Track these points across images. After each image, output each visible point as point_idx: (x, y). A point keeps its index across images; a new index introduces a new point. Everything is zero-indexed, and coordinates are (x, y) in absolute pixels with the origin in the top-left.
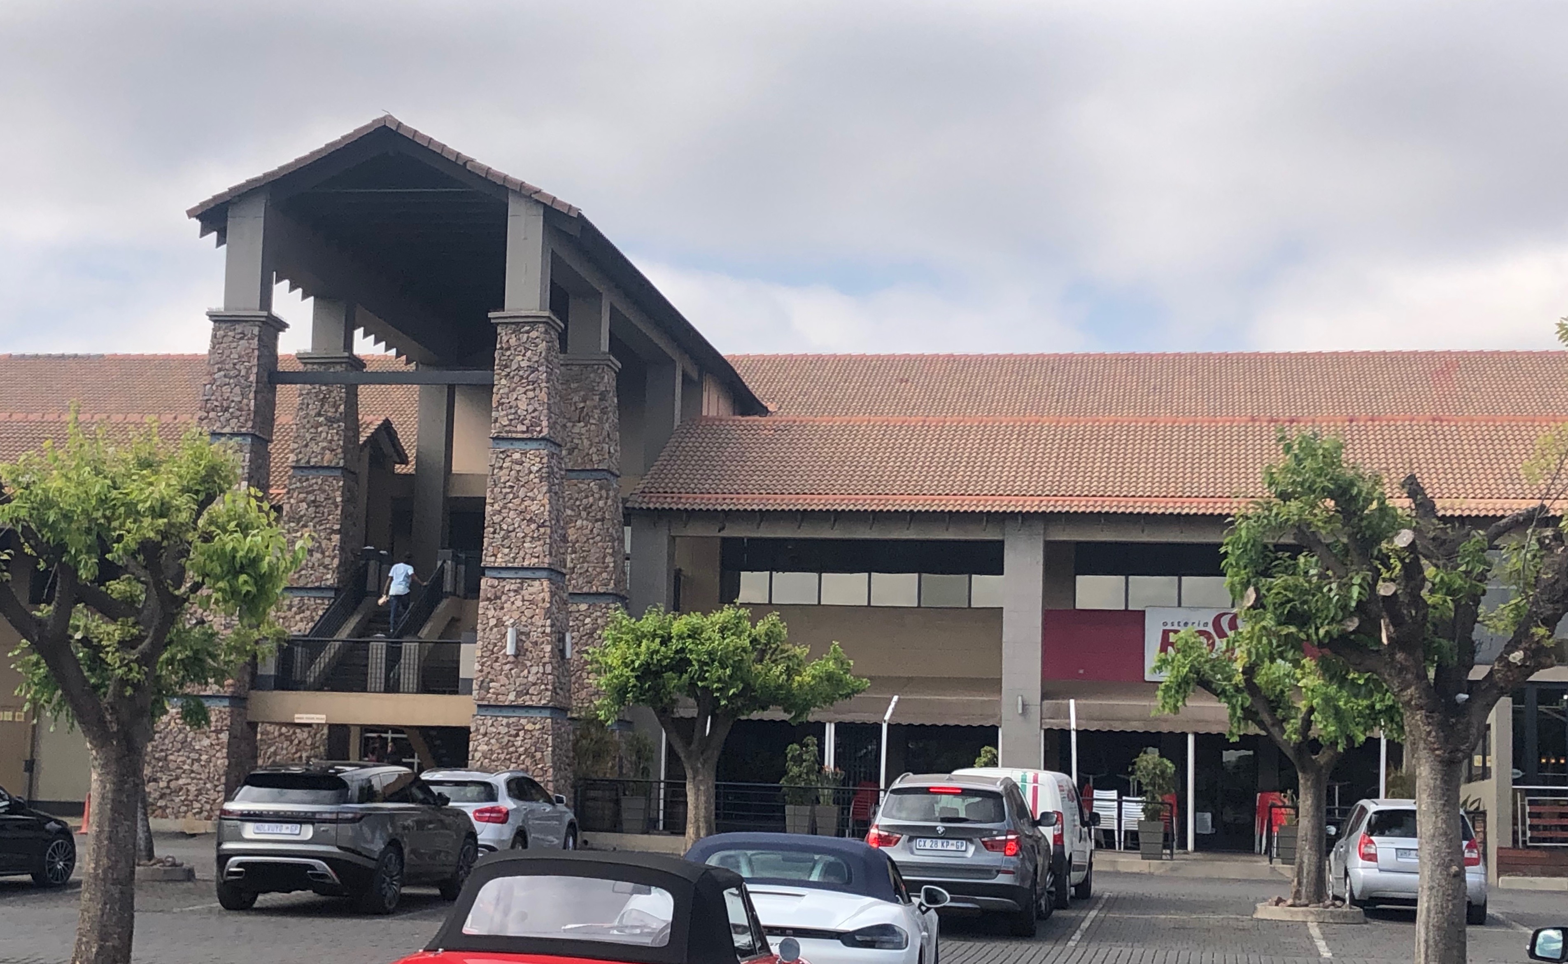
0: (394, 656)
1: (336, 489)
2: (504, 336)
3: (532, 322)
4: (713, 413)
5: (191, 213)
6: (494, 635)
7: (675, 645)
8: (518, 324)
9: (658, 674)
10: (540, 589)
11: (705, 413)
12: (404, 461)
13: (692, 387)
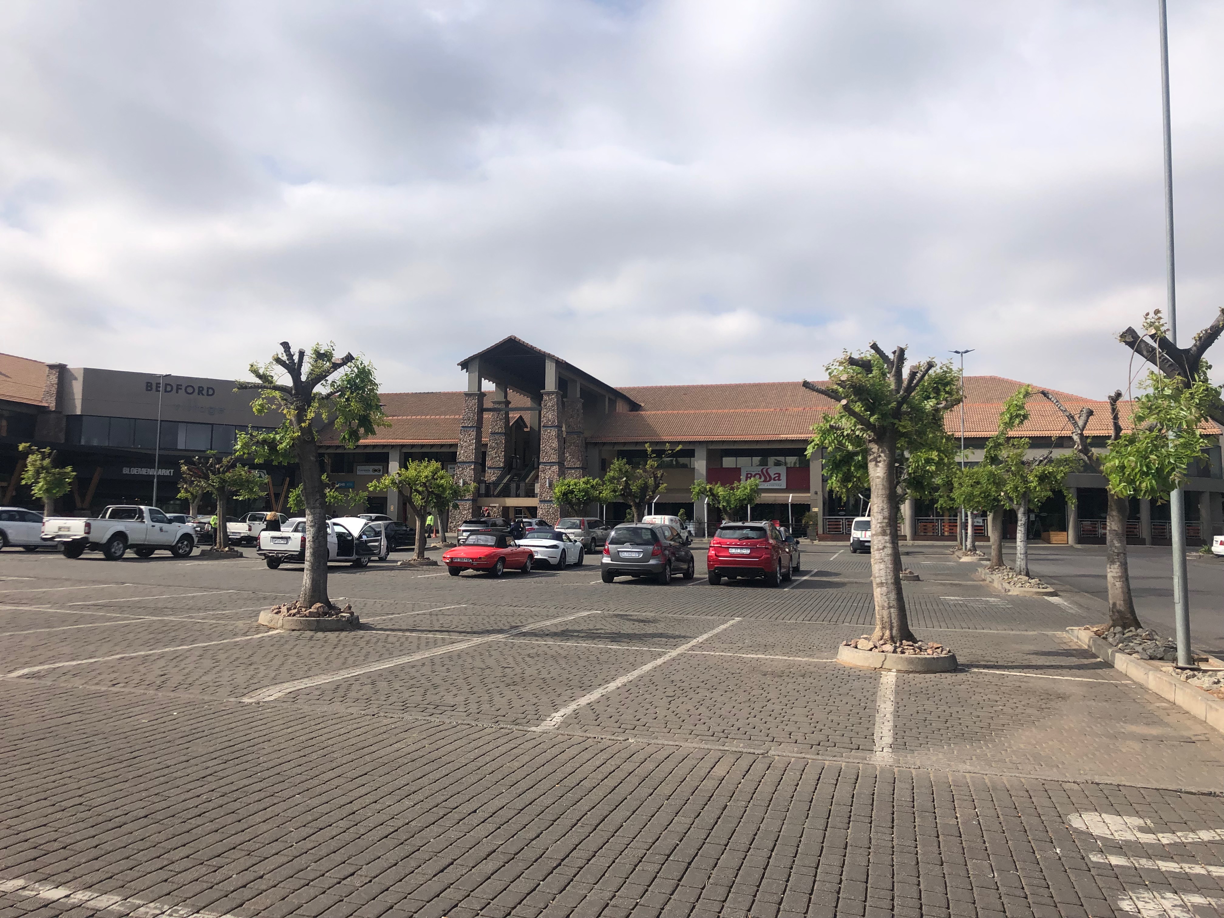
0: (518, 488)
1: (503, 439)
2: (545, 397)
3: (552, 393)
4: (621, 411)
5: (458, 365)
6: (543, 481)
7: (571, 487)
8: (549, 394)
9: (567, 494)
10: (555, 468)
11: (617, 411)
12: (527, 427)
13: (612, 403)
